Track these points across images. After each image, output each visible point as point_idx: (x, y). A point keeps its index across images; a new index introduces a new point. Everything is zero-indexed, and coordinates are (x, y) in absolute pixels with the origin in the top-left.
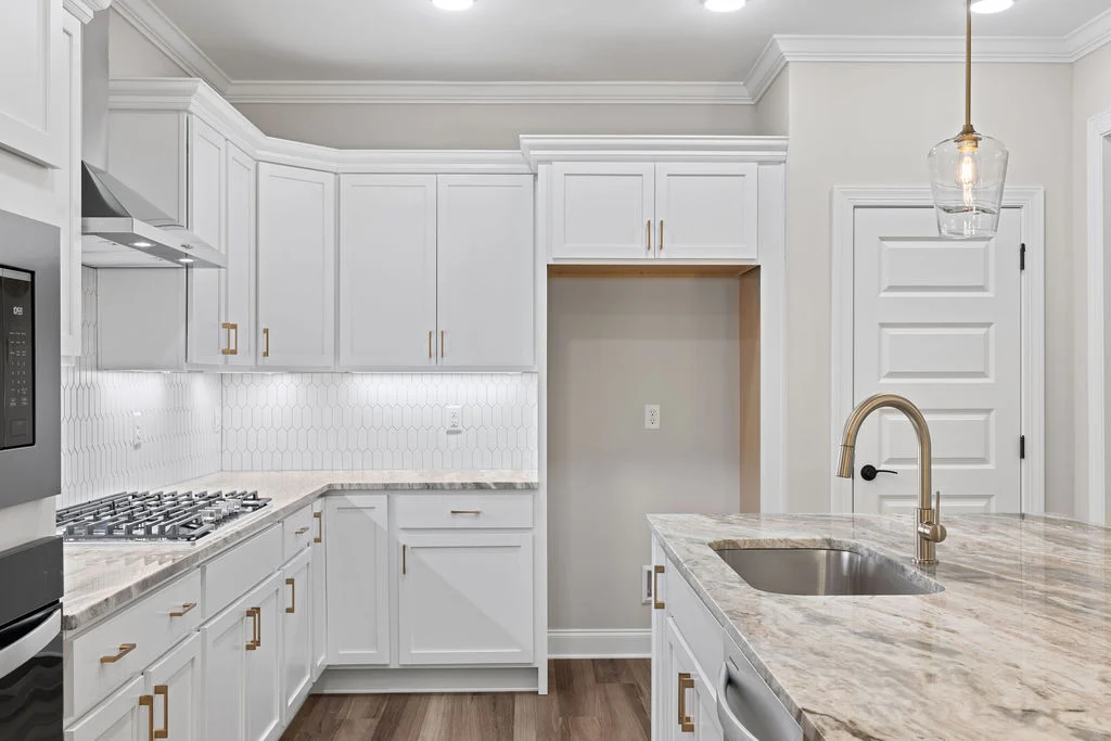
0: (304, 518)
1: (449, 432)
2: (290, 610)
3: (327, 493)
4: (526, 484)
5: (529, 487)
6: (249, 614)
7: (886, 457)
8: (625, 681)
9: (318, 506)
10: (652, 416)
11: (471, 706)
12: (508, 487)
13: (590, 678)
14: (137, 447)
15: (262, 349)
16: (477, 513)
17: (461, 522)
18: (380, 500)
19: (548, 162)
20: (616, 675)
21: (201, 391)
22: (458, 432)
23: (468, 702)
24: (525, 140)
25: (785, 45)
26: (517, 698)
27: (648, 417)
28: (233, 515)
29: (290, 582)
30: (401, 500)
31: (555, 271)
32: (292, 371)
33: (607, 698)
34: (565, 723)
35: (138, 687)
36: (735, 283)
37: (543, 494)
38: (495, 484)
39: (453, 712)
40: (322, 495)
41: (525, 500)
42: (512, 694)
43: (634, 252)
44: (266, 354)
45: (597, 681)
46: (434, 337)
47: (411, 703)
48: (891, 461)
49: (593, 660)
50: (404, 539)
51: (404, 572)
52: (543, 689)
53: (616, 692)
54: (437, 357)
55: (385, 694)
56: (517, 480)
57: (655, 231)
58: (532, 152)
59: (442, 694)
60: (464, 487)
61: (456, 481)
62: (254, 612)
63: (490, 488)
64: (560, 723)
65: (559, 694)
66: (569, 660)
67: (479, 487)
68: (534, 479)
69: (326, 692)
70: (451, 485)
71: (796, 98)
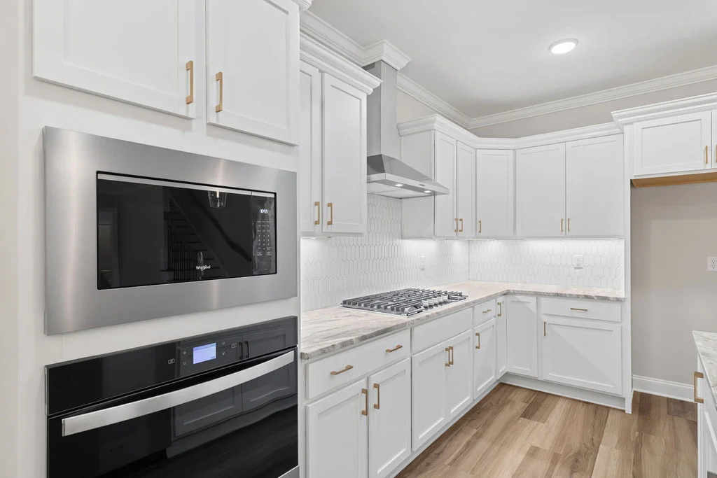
0: (491, 305)
1: (576, 268)
2: (478, 347)
3: (506, 294)
4: (616, 298)
5: (618, 300)
6: (447, 349)
8: (690, 418)
9: (500, 300)
11: (581, 409)
12: (605, 299)
13: (664, 411)
14: (423, 269)
15: (478, 230)
16: (586, 310)
17: (576, 314)
18: (534, 299)
19: (631, 124)
20: (684, 413)
21: (457, 247)
22: (580, 268)
23: (580, 407)
24: (615, 114)
26: (611, 412)
27: (709, 264)
28: (445, 302)
29: (478, 334)
30: (543, 300)
31: (634, 184)
32: (498, 238)
33: (674, 427)
34: (640, 436)
35: (362, 384)
37: (628, 305)
38: (597, 297)
39: (569, 410)
40: (505, 294)
41: (617, 307)
42: (608, 408)
44: (480, 232)
45: (668, 414)
46: (564, 222)
47: (549, 399)
49: (668, 399)
50: (545, 319)
51: (545, 335)
52: (629, 410)
53: (682, 424)
54: (566, 230)
55: (536, 391)
56: (611, 296)
57: (712, 152)
58: (619, 120)
59: (567, 398)
60: (578, 296)
61: (573, 293)
62: (449, 349)
63: (593, 298)
64: (637, 435)
65: (639, 415)
66: (651, 395)
67: (587, 297)
68: (622, 296)
69: (508, 383)
70: (571, 295)
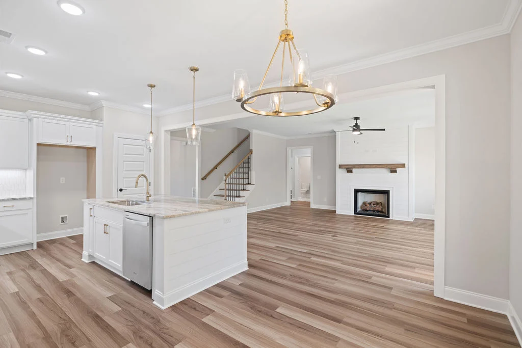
4: (29, 198)
5: (31, 198)
7: (125, 186)
10: (62, 180)
12: (24, 199)
16: (13, 206)
17: (6, 209)
19: (38, 118)
24: (29, 112)
25: (104, 103)
27: (61, 180)
31: (38, 145)
36: (85, 151)
37: (36, 200)
41: (30, 202)
43: (63, 142)
48: (125, 188)
56: (27, 197)
57: (69, 138)
58: (32, 115)
60: (8, 200)
63: (18, 199)
65: (40, 249)
67: (14, 199)
68: (32, 196)
70: (3, 199)
71: (106, 114)
